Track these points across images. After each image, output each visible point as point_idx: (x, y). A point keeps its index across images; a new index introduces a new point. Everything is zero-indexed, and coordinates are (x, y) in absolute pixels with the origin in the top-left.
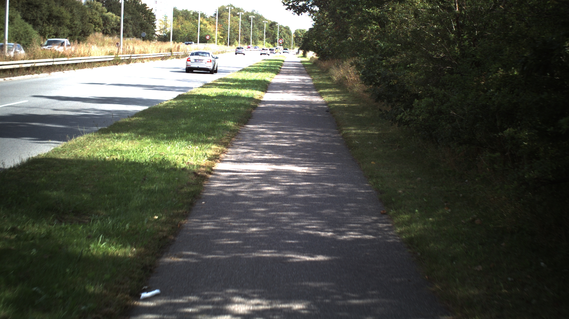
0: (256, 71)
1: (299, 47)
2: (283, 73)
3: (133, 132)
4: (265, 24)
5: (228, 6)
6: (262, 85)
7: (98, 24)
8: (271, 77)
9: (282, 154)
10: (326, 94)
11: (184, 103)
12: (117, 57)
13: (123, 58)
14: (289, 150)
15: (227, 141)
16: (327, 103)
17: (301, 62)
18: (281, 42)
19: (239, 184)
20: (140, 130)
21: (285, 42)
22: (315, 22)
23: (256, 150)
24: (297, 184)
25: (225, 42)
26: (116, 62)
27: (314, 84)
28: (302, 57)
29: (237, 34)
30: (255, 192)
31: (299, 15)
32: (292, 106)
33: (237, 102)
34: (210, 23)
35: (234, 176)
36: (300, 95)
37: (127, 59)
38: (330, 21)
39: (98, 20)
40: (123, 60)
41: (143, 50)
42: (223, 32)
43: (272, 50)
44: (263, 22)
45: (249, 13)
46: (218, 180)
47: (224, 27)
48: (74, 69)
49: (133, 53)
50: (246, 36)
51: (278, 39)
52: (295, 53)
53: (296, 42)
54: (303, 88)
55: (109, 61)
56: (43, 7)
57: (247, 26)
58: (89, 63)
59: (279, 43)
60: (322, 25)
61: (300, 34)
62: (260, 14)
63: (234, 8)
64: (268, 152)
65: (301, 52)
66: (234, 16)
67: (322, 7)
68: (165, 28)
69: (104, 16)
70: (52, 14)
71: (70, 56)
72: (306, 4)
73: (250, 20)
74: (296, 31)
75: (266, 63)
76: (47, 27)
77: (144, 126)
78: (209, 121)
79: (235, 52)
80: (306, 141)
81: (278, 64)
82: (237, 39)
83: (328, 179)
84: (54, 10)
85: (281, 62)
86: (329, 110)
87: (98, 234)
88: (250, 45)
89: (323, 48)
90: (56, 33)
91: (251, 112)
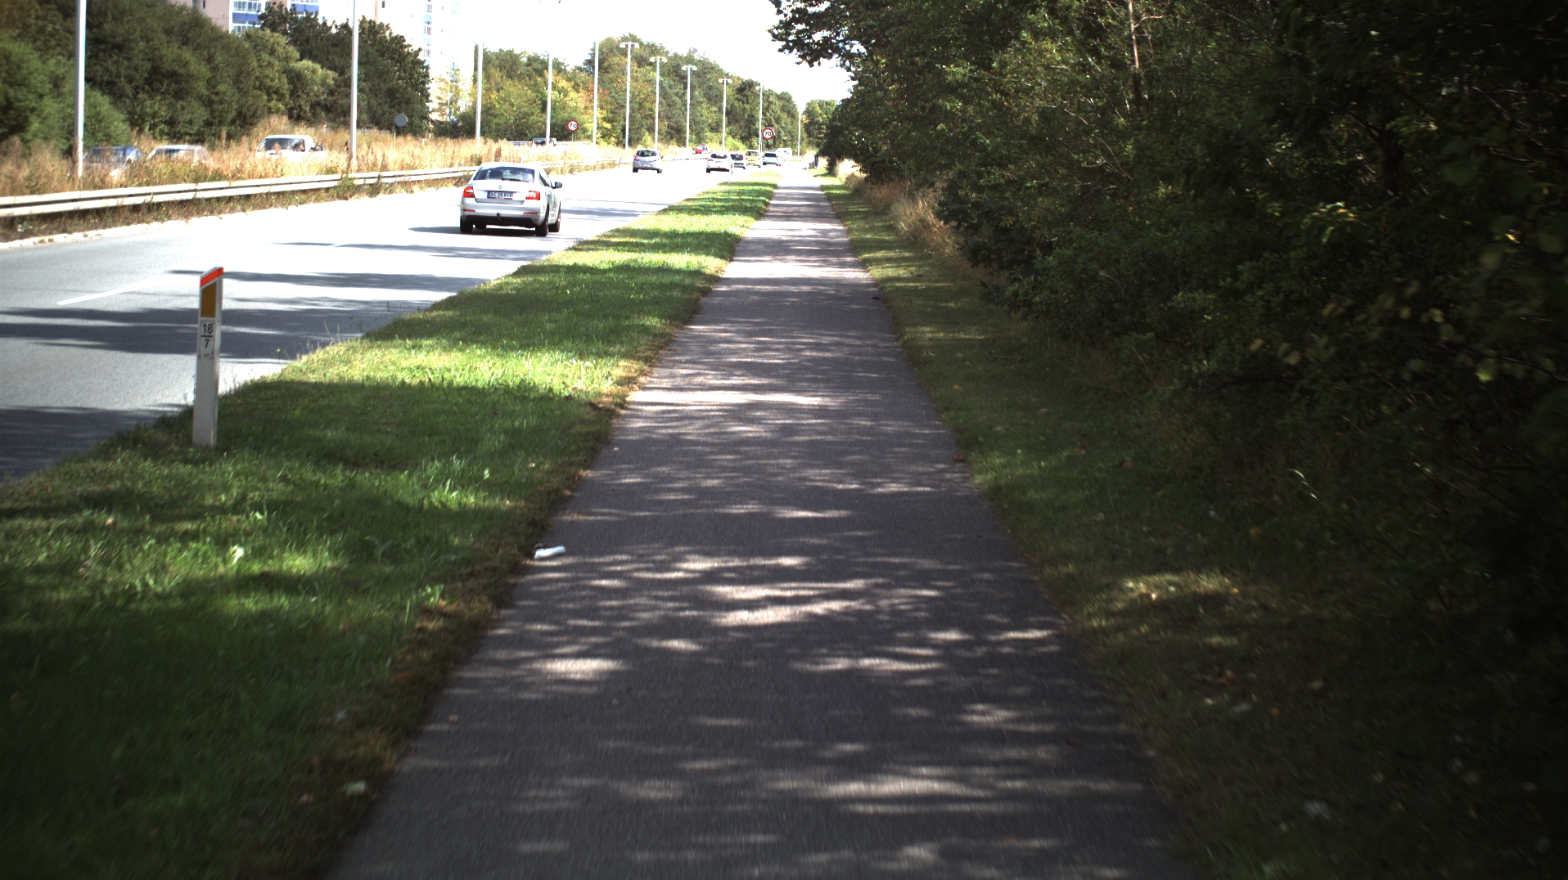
0: (705, 210)
1: (818, 150)
2: (774, 216)
3: (444, 337)
4: (725, 87)
5: (625, 39)
6: (721, 244)
7: (276, 92)
8: (743, 226)
9: (767, 376)
10: (878, 262)
11: (539, 282)
12: (347, 178)
13: (360, 182)
14: (785, 369)
15: (649, 353)
16: (879, 283)
17: (822, 188)
18: (767, 137)
19: (682, 423)
20: (458, 335)
21: (779, 136)
22: (856, 82)
23: (713, 370)
24: (797, 422)
25: (617, 138)
26: (345, 191)
27: (852, 241)
28: (824, 175)
29: (649, 115)
30: (715, 433)
31: (811, 65)
32: (793, 289)
33: (664, 281)
34: (576, 88)
35: (669, 412)
36: (814, 266)
37: (371, 185)
38: (893, 82)
39: (277, 81)
40: (360, 186)
41: (408, 160)
42: (611, 111)
43: (738, 159)
44: (721, 81)
45: (681, 58)
46: (639, 417)
47: (613, 97)
48: (244, 210)
49: (384, 168)
50: (673, 119)
51: (761, 127)
52: (807, 165)
53: (809, 136)
54: (823, 250)
55: (327, 189)
56: (133, 49)
57: (676, 94)
58: (278, 194)
59: (764, 138)
60: (875, 90)
61: (821, 115)
62: (712, 61)
63: (641, 44)
64: (738, 373)
65: (823, 162)
66: (640, 65)
67: (871, 45)
68: (453, 101)
69: (291, 71)
70: (158, 66)
71: (234, 177)
72: (831, 38)
73: (683, 78)
74: (809, 104)
75: (729, 192)
76: (148, 103)
77: (462, 326)
78: (606, 316)
79: (634, 164)
80: (821, 354)
81: (760, 193)
82: (651, 130)
83: (860, 415)
84: (165, 55)
85: (768, 188)
86: (880, 296)
87: (440, 481)
88: (684, 145)
89: (876, 150)
90: (171, 118)
91: (697, 300)
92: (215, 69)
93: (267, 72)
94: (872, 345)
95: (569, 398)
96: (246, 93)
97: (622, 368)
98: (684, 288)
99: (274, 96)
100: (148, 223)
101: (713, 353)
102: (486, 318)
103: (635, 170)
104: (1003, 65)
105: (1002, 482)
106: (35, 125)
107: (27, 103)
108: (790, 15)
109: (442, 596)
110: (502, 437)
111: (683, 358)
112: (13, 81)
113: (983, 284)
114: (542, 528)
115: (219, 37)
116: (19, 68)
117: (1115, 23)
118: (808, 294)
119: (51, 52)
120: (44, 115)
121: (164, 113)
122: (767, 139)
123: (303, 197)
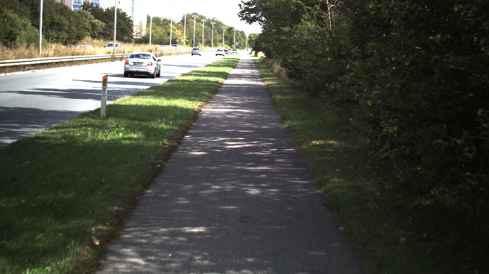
0: (218, 66)
1: (252, 49)
2: (238, 68)
4: (224, 29)
5: (193, 14)
6: (223, 75)
8: (229, 70)
10: (267, 80)
12: (114, 56)
13: (117, 56)
14: (241, 104)
15: (206, 100)
16: (267, 86)
17: (253, 60)
18: (237, 44)
19: (216, 115)
21: (240, 44)
22: (263, 29)
23: (222, 104)
24: (243, 115)
25: (191, 44)
26: (113, 59)
27: (260, 75)
28: (254, 56)
29: (200, 37)
30: (223, 117)
31: (250, 24)
33: (208, 84)
34: (178, 29)
35: (212, 113)
37: (120, 57)
38: (274, 29)
39: (88, 26)
40: (117, 58)
41: (131, 50)
42: (189, 36)
43: (226, 51)
44: (223, 27)
45: (210, 20)
46: (204, 114)
47: (189, 32)
48: (85, 64)
49: (124, 53)
50: (208, 39)
51: (235, 42)
52: (249, 54)
53: (250, 44)
54: (252, 77)
55: (108, 58)
57: (209, 31)
58: (95, 59)
59: (236, 45)
60: (268, 31)
61: (253, 38)
62: (220, 21)
63: (198, 15)
65: (254, 52)
67: (268, 18)
68: (140, 33)
69: (92, 23)
70: (53, 21)
71: (82, 54)
72: (256, 16)
73: (211, 26)
74: (250, 35)
75: (225, 61)
76: (51, 32)
77: (157, 93)
78: (194, 92)
79: (192, 53)
80: (250, 101)
81: (234, 61)
82: (201, 42)
83: (259, 114)
84: (55, 18)
85: (237, 60)
86: (267, 89)
87: (161, 123)
88: (211, 47)
89: (269, 49)
90: (57, 37)
91: (217, 89)
92: (70, 22)
93: (85, 23)
94: (264, 100)
95: (187, 109)
96: (80, 30)
97: (199, 103)
98: (214, 86)
99: (87, 30)
100: (60, 67)
101: (222, 101)
102: (162, 92)
103: (192, 55)
104: (297, 28)
105: (290, 126)
106: (18, 39)
107: (16, 32)
108: (244, 9)
109: (167, 142)
110: (173, 116)
111: (214, 102)
112: (12, 25)
113: (292, 84)
114: (186, 133)
115: (71, 12)
116: (14, 22)
117: (326, 17)
118: (247, 88)
119: (23, 17)
120: (21, 35)
121: (55, 35)
122: (237, 45)
123: (101, 60)
